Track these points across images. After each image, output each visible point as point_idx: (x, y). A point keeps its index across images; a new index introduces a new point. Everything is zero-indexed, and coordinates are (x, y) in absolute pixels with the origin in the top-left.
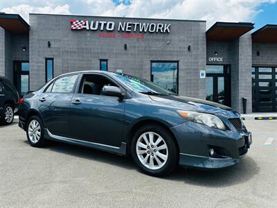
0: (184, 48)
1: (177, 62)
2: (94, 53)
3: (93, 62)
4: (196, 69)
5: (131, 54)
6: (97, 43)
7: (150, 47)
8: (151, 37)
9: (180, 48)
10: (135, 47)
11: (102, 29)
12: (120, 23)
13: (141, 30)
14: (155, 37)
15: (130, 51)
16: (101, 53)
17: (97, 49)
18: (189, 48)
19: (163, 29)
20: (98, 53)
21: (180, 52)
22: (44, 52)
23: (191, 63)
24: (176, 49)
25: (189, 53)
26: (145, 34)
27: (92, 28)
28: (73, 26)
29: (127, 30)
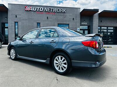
1: (69, 24)
3: (34, 24)
4: (76, 27)
5: (50, 21)
6: (36, 16)
7: (58, 18)
8: (58, 14)
9: (70, 19)
10: (51, 18)
11: (38, 10)
12: (45, 8)
13: (54, 11)
14: (60, 14)
15: (49, 19)
16: (38, 20)
17: (36, 18)
18: (73, 19)
19: (63, 11)
20: (36, 20)
21: (70, 20)
22: (14, 19)
23: (74, 25)
24: (68, 19)
25: (73, 21)
26: (56, 13)
27: (34, 10)
28: (26, 9)
29: (48, 11)
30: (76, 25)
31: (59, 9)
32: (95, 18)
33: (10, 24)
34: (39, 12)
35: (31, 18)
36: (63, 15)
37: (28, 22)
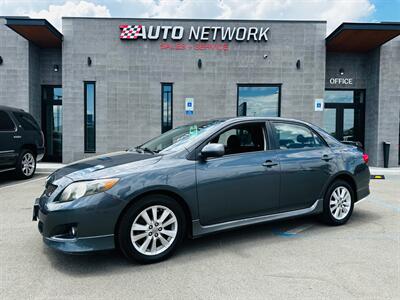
0: (291, 64)
1: (279, 85)
2: (153, 74)
3: (152, 87)
4: (308, 97)
5: (208, 74)
6: (158, 59)
7: (237, 64)
8: (238, 47)
9: (284, 63)
10: (214, 64)
11: (165, 37)
12: (192, 28)
13: (223, 38)
14: (245, 47)
15: (206, 69)
16: (164, 74)
17: (158, 67)
18: (298, 64)
19: (258, 35)
20: (159, 74)
21: (284, 70)
22: (82, 72)
23: (301, 87)
24: (277, 66)
25: (298, 72)
26: (230, 43)
27: (150, 36)
28: (123, 34)
29: (202, 38)
30: (311, 87)
31: (242, 31)
32: (387, 57)
33: (70, 90)
34: (169, 43)
35: (140, 64)
36: (258, 51)
37: (131, 80)
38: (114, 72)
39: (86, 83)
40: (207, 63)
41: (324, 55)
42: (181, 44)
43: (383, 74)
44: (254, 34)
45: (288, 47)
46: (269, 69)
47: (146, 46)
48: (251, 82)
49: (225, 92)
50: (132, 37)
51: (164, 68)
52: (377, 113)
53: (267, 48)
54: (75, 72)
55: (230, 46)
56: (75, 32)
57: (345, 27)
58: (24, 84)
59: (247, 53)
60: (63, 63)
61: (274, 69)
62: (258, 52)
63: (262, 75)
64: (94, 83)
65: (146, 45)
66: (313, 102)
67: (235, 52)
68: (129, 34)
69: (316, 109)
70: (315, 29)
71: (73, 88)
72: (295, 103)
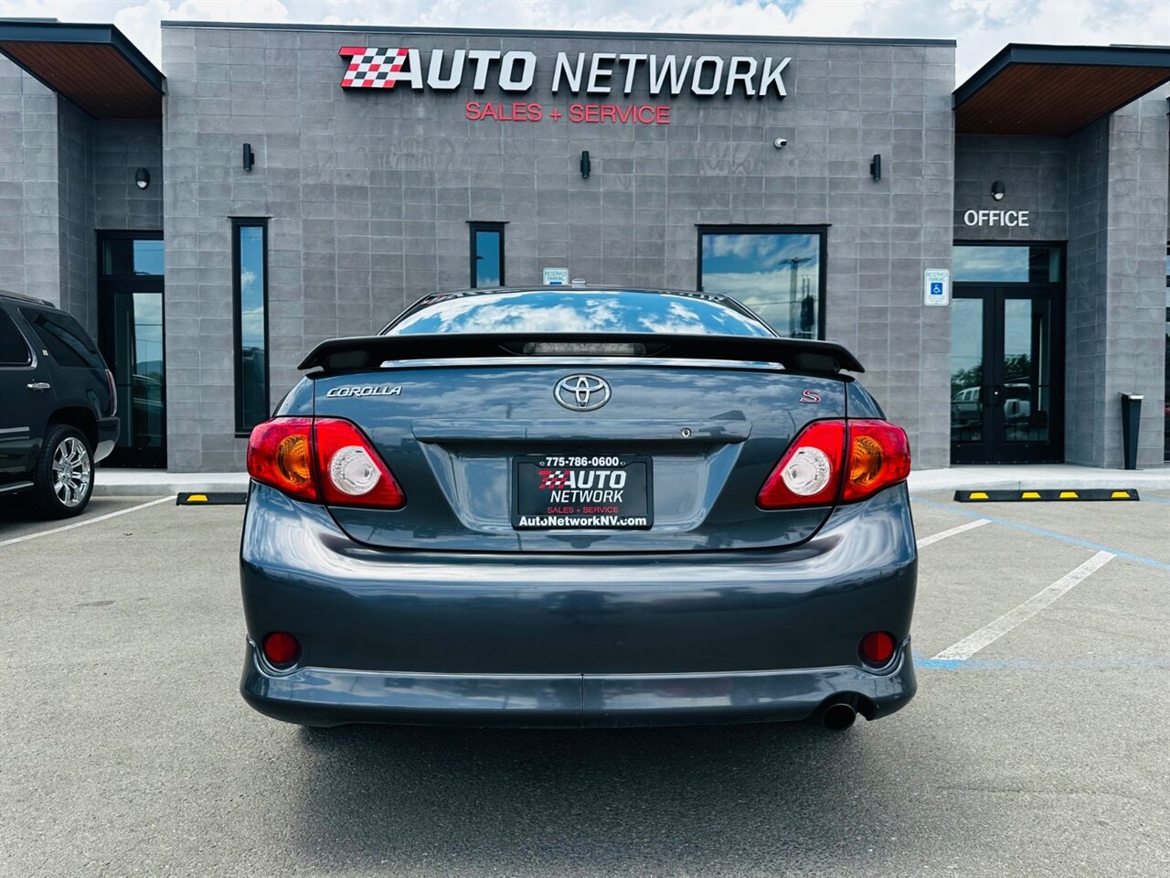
0: (853, 166)
1: (821, 230)
2: (444, 194)
3: (440, 234)
4: (906, 264)
5: (611, 196)
6: (459, 151)
7: (698, 165)
8: (700, 116)
9: (835, 165)
10: (626, 165)
11: (480, 84)
12: (562, 59)
13: (655, 89)
14: (719, 115)
15: (605, 181)
16: (477, 195)
17: (460, 176)
18: (875, 168)
19: (757, 80)
20: (462, 194)
21: (834, 184)
22: (226, 189)
23: (884, 234)
24: (814, 172)
25: (877, 191)
26: (676, 105)
27: (435, 82)
28: (350, 75)
29: (592, 88)
30: (914, 234)
32: (1129, 146)
33: (188, 245)
34: (492, 101)
35: (403, 167)
36: (757, 128)
37: (375, 213)
38: (325, 189)
39: (239, 224)
40: (607, 164)
41: (950, 142)
42: (527, 104)
43: (1117, 196)
44: (747, 78)
45: (844, 116)
46: (788, 181)
47: (421, 112)
48: (738, 220)
49: (660, 249)
50: (379, 84)
51: (477, 177)
52: (1102, 310)
53: (785, 118)
54: (202, 191)
55: (676, 113)
56: (203, 67)
57: (1015, 57)
58: (44, 226)
59: (725, 132)
60: (167, 163)
61: (804, 181)
62: (757, 131)
63: (770, 199)
64: (262, 222)
65: (421, 109)
66: (919, 280)
67: (691, 132)
68: (371, 76)
69: (930, 300)
70: (923, 62)
71: (198, 239)
72: (866, 282)
